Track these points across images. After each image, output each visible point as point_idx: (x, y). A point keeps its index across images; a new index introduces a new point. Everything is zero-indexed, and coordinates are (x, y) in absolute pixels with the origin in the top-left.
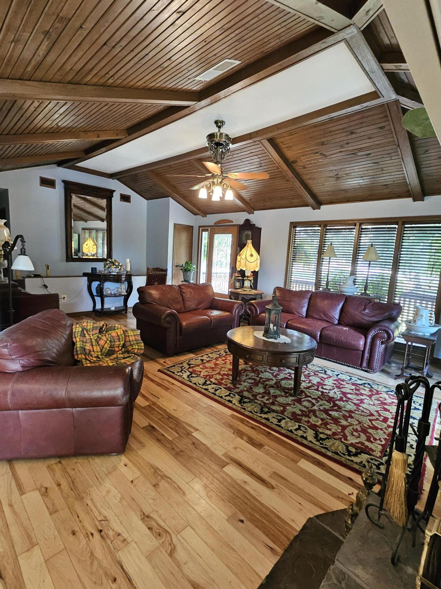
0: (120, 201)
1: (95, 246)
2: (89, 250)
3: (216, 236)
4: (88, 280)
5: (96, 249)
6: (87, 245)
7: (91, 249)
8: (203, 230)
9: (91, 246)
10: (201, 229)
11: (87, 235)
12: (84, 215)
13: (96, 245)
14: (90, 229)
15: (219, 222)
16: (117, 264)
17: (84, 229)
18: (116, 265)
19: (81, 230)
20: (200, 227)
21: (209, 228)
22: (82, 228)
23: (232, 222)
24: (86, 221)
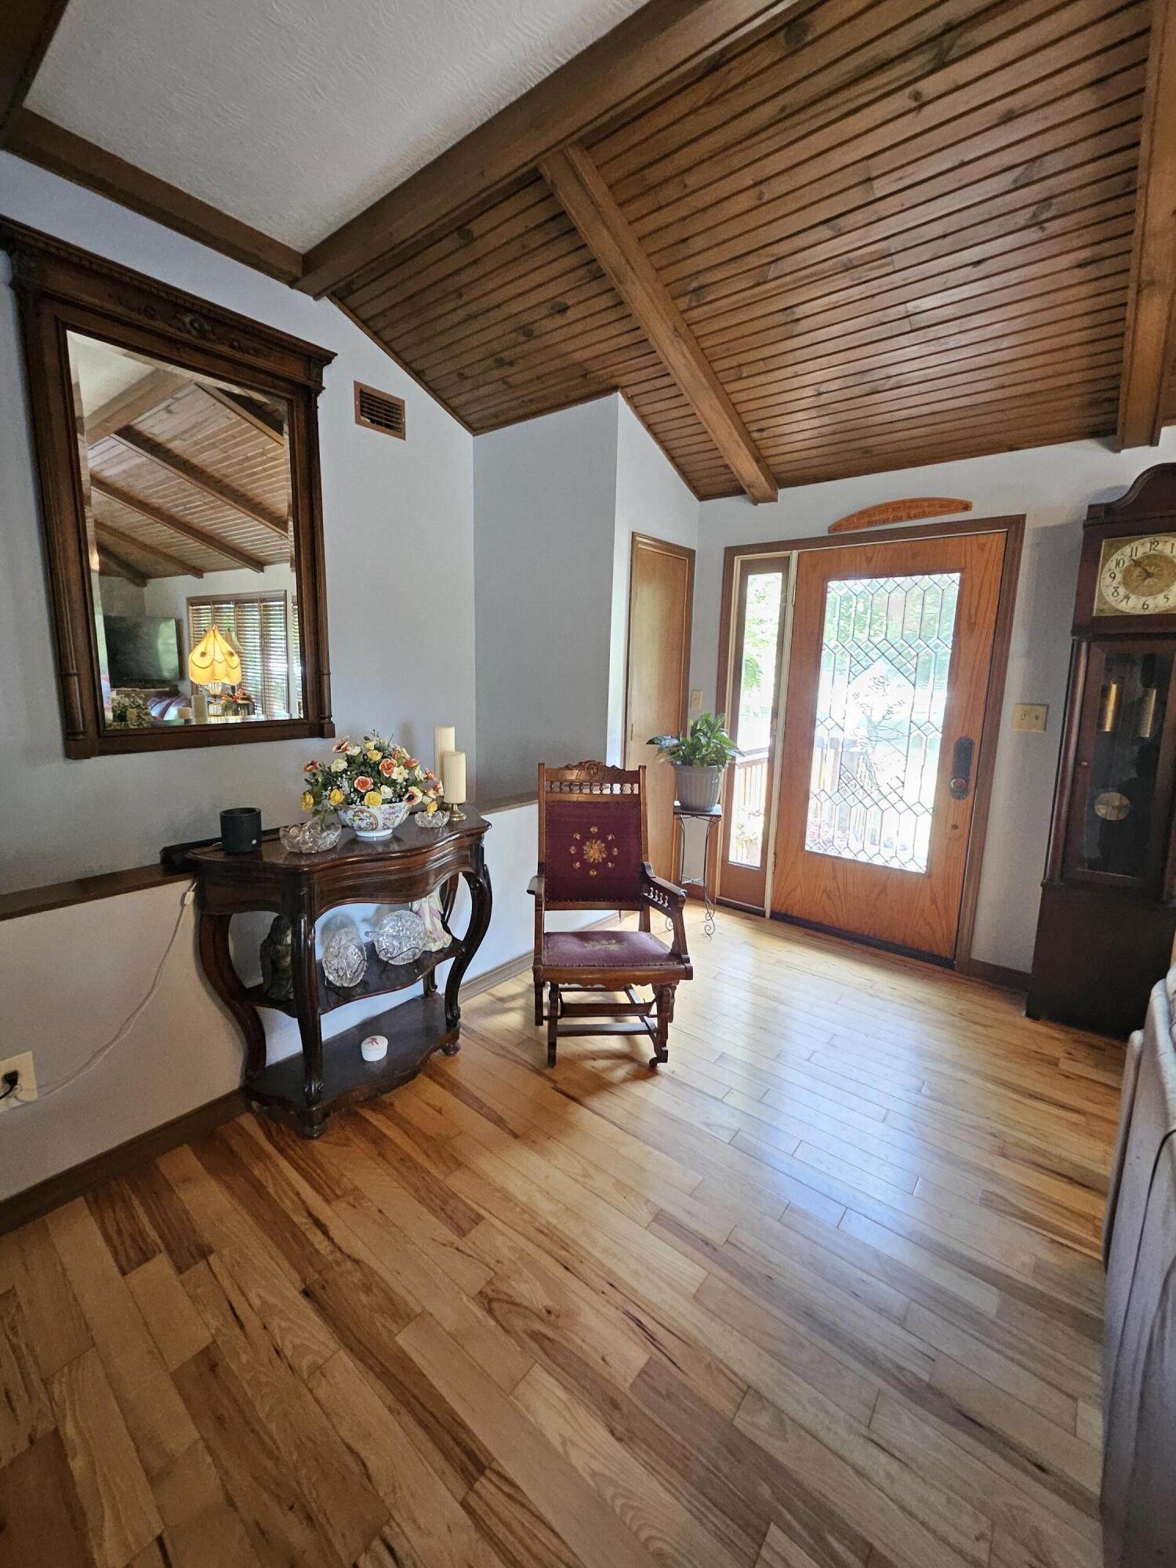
0: (358, 422)
1: (236, 660)
2: (213, 674)
3: (837, 590)
4: (201, 902)
5: (239, 669)
6: (203, 654)
7: (220, 669)
8: (749, 568)
9: (220, 657)
10: (738, 561)
11: (206, 618)
12: (191, 547)
13: (238, 653)
14: (214, 601)
15: (868, 515)
16: (398, 774)
17: (194, 602)
18: (392, 783)
19: (183, 605)
20: (731, 552)
21: (795, 554)
22: (188, 599)
23: (967, 507)
24: (198, 572)
